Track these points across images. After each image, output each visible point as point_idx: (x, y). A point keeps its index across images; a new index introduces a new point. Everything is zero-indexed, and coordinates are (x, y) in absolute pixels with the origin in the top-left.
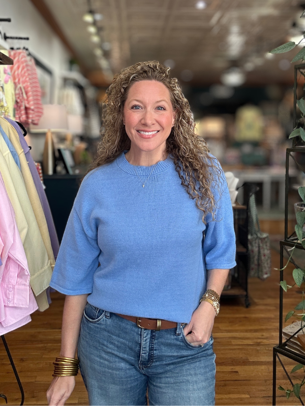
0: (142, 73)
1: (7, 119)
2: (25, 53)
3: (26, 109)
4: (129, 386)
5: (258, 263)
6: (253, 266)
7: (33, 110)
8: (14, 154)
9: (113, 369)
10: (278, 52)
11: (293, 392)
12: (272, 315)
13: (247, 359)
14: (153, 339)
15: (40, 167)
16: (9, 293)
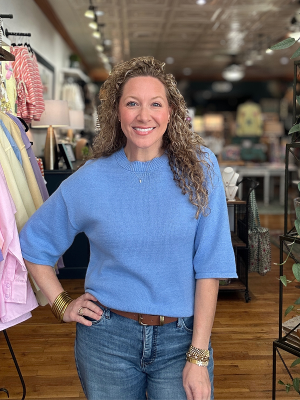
0: (137, 69)
1: (8, 114)
2: (26, 49)
3: (27, 104)
4: (130, 386)
5: (258, 258)
6: (253, 261)
7: (34, 106)
8: (16, 150)
9: (114, 370)
10: (278, 48)
11: (293, 387)
12: (271, 310)
13: (248, 354)
14: (155, 334)
15: (41, 163)
16: (6, 289)
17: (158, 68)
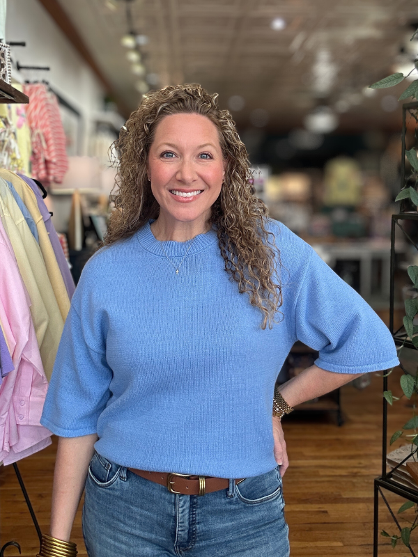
0: (176, 103)
1: (20, 175)
2: (44, 88)
3: (46, 162)
7: (55, 164)
8: (30, 223)
10: (382, 87)
11: (401, 539)
12: (372, 436)
13: (340, 495)
14: (194, 508)
15: (64, 240)
17: (208, 100)
